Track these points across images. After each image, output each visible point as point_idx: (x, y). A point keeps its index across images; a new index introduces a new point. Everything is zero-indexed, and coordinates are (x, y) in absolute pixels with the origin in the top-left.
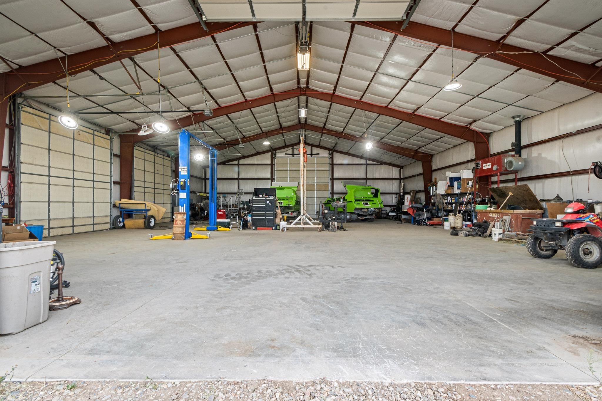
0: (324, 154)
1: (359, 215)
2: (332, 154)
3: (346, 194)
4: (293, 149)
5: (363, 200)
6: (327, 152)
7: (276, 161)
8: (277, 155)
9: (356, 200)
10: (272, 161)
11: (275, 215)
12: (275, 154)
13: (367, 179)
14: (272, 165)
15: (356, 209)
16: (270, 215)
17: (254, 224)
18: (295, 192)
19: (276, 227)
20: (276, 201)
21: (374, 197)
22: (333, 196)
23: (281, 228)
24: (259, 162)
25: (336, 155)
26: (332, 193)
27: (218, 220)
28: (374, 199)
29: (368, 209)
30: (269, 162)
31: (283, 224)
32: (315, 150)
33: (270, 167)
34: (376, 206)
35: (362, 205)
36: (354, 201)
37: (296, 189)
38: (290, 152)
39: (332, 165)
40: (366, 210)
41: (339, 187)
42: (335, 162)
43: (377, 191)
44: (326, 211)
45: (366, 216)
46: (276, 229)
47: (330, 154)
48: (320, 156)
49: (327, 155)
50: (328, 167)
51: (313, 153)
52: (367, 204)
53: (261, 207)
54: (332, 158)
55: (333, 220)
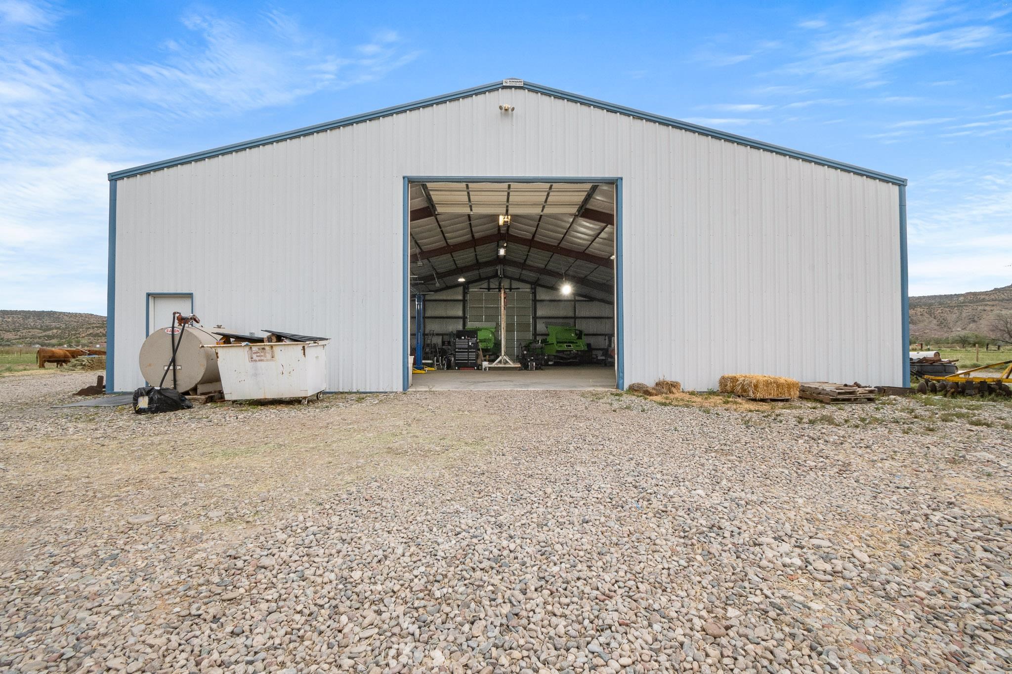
0: (526, 288)
1: (562, 358)
2: (535, 289)
3: (548, 335)
4: (489, 282)
5: (566, 342)
6: (529, 286)
7: (468, 297)
8: (471, 290)
9: (558, 342)
10: (464, 297)
11: (477, 356)
12: (468, 288)
13: (575, 318)
14: (464, 301)
15: (558, 351)
16: (472, 356)
17: (457, 364)
18: (493, 333)
19: (479, 367)
20: (477, 343)
21: (578, 338)
22: (535, 338)
23: (484, 367)
24: (449, 298)
25: (539, 290)
26: (535, 334)
27: (423, 361)
28: (578, 341)
29: (570, 351)
30: (461, 298)
31: (485, 364)
32: (515, 284)
33: (462, 303)
34: (578, 349)
35: (564, 347)
36: (555, 343)
37: (493, 330)
38: (485, 285)
39: (535, 301)
40: (568, 353)
41: (541, 327)
42: (538, 298)
43: (581, 332)
44: (525, 352)
45: (569, 359)
46: (478, 369)
47: (532, 288)
48: (521, 290)
49: (528, 290)
50: (530, 303)
51: (513, 287)
52: (570, 346)
53: (463, 348)
54: (534, 294)
55: (532, 360)
